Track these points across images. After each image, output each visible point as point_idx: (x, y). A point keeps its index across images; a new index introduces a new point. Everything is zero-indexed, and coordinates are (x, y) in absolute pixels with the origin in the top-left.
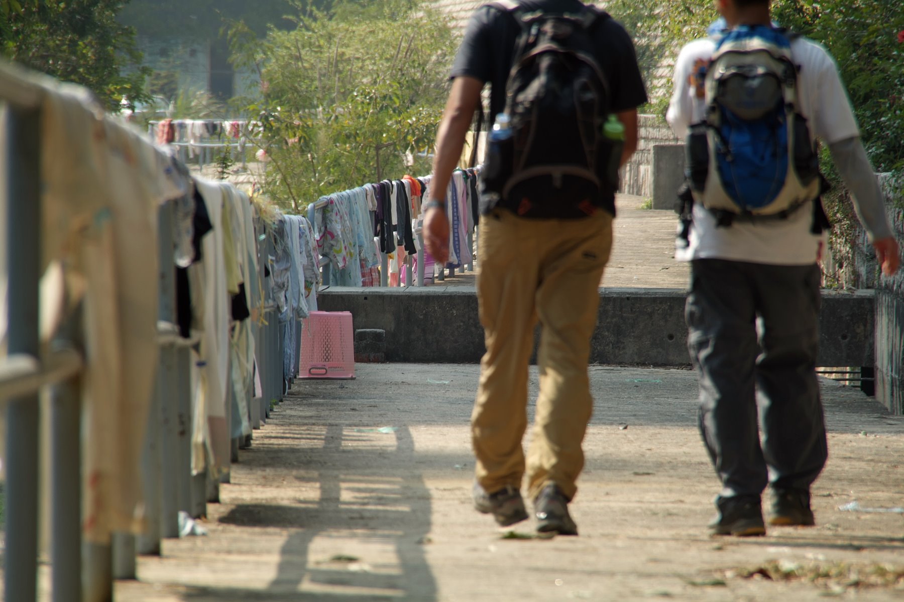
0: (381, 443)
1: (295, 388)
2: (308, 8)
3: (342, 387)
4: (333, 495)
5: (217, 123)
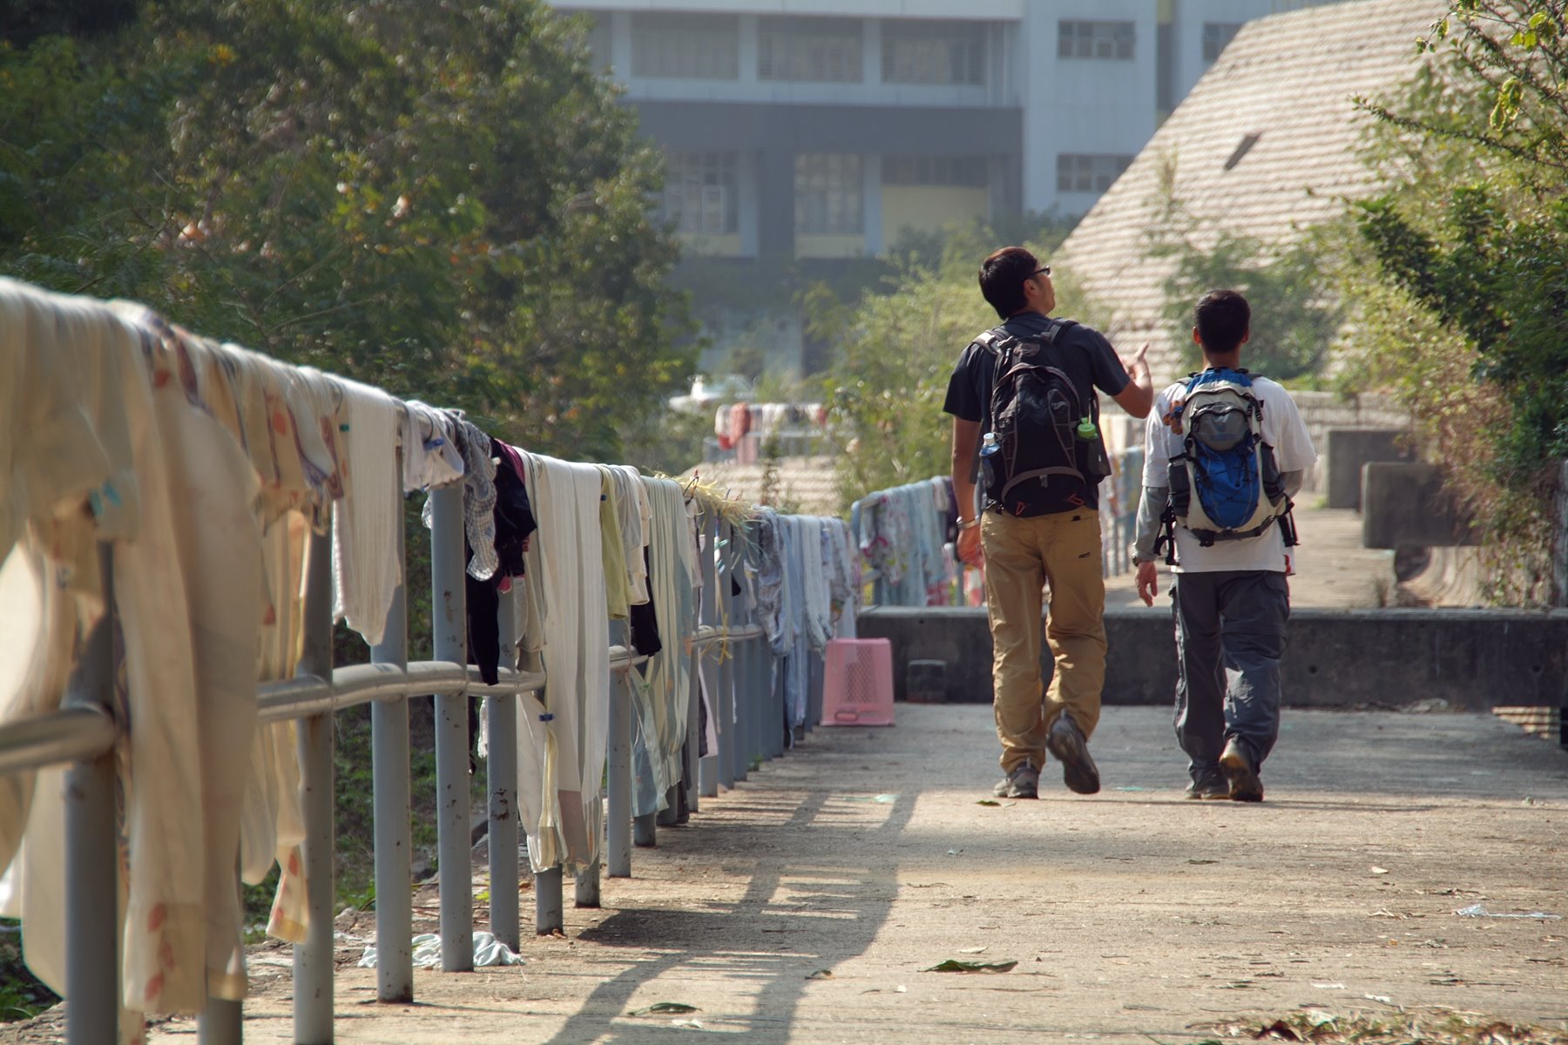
0: (867, 818)
1: (809, 739)
2: (911, 269)
3: (871, 737)
4: (763, 895)
5: (800, 407)
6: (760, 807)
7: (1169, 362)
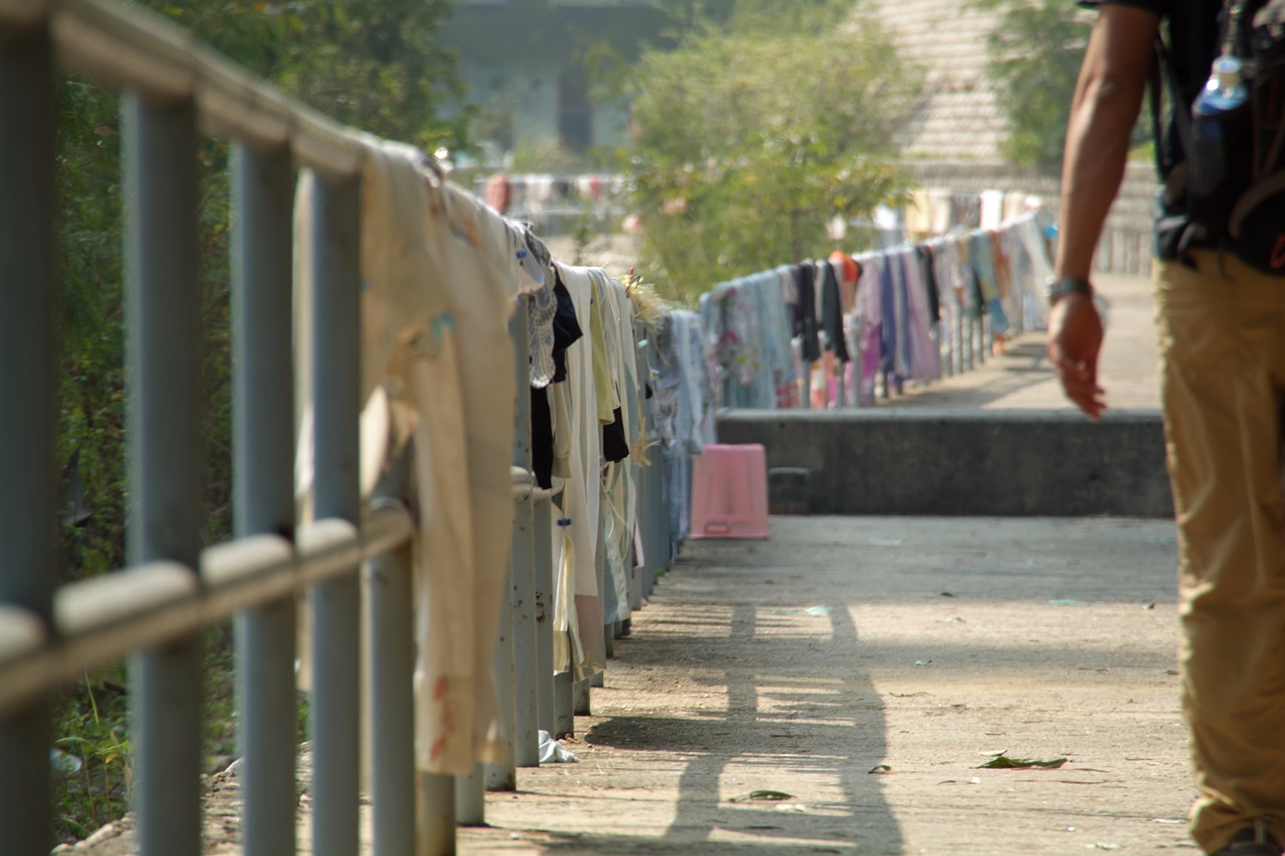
0: (811, 630)
1: (686, 553)
2: (696, 22)
3: (751, 551)
4: (747, 704)
5: (570, 179)
6: (692, 620)
7: (994, 129)
